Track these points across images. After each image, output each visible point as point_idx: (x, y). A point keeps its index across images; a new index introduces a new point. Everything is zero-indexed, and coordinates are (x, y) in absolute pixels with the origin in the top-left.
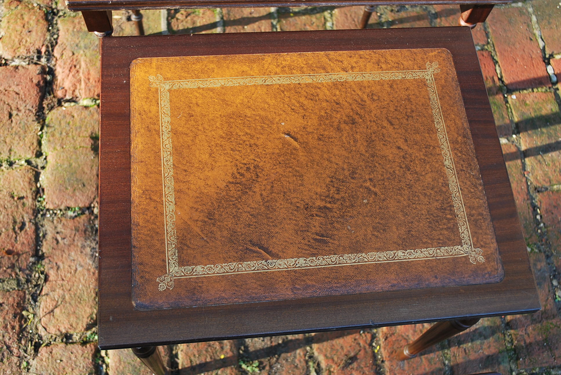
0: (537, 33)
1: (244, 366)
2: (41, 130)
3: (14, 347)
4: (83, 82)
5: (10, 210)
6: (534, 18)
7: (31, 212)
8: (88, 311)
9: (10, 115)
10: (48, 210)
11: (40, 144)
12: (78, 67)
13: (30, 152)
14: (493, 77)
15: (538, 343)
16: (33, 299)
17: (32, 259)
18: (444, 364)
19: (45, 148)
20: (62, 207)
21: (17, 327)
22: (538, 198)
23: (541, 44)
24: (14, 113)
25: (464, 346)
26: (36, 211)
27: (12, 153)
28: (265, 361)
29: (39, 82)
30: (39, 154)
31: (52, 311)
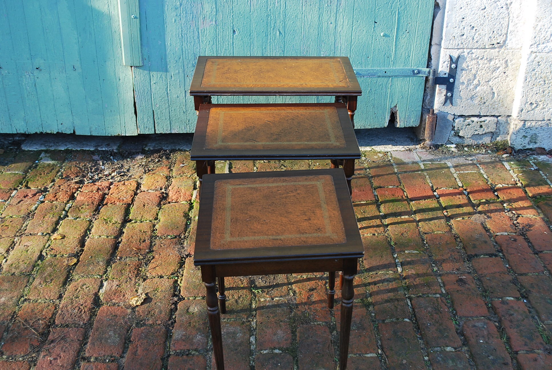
0: (429, 181)
1: (253, 290)
2: (159, 210)
3: (133, 279)
4: (182, 197)
5: (139, 236)
6: (427, 177)
7: (149, 236)
8: (173, 268)
9: (144, 206)
10: (158, 236)
11: (157, 215)
12: (180, 192)
13: (152, 217)
14: (402, 196)
15: (420, 284)
16: (145, 264)
17: (147, 251)
18: (366, 292)
19: (159, 217)
20: (165, 235)
21: (136, 273)
22: (425, 236)
23: (431, 185)
24: (146, 205)
25: (378, 285)
26: (151, 237)
27: (143, 217)
28: (266, 290)
29: (160, 196)
30: (156, 219)
31: (155, 268)
